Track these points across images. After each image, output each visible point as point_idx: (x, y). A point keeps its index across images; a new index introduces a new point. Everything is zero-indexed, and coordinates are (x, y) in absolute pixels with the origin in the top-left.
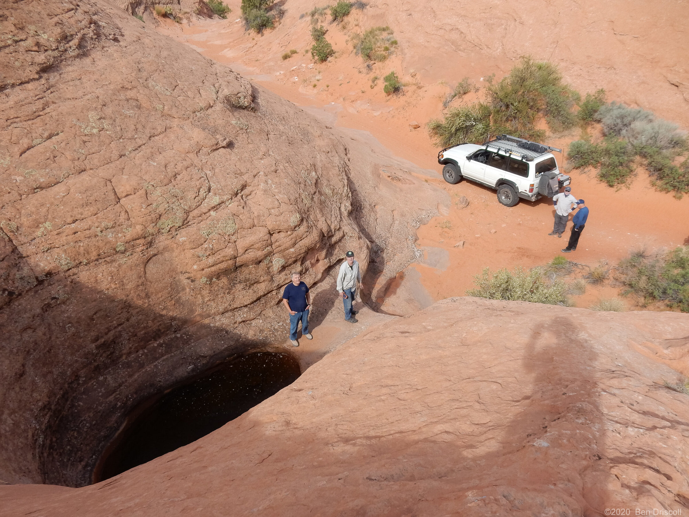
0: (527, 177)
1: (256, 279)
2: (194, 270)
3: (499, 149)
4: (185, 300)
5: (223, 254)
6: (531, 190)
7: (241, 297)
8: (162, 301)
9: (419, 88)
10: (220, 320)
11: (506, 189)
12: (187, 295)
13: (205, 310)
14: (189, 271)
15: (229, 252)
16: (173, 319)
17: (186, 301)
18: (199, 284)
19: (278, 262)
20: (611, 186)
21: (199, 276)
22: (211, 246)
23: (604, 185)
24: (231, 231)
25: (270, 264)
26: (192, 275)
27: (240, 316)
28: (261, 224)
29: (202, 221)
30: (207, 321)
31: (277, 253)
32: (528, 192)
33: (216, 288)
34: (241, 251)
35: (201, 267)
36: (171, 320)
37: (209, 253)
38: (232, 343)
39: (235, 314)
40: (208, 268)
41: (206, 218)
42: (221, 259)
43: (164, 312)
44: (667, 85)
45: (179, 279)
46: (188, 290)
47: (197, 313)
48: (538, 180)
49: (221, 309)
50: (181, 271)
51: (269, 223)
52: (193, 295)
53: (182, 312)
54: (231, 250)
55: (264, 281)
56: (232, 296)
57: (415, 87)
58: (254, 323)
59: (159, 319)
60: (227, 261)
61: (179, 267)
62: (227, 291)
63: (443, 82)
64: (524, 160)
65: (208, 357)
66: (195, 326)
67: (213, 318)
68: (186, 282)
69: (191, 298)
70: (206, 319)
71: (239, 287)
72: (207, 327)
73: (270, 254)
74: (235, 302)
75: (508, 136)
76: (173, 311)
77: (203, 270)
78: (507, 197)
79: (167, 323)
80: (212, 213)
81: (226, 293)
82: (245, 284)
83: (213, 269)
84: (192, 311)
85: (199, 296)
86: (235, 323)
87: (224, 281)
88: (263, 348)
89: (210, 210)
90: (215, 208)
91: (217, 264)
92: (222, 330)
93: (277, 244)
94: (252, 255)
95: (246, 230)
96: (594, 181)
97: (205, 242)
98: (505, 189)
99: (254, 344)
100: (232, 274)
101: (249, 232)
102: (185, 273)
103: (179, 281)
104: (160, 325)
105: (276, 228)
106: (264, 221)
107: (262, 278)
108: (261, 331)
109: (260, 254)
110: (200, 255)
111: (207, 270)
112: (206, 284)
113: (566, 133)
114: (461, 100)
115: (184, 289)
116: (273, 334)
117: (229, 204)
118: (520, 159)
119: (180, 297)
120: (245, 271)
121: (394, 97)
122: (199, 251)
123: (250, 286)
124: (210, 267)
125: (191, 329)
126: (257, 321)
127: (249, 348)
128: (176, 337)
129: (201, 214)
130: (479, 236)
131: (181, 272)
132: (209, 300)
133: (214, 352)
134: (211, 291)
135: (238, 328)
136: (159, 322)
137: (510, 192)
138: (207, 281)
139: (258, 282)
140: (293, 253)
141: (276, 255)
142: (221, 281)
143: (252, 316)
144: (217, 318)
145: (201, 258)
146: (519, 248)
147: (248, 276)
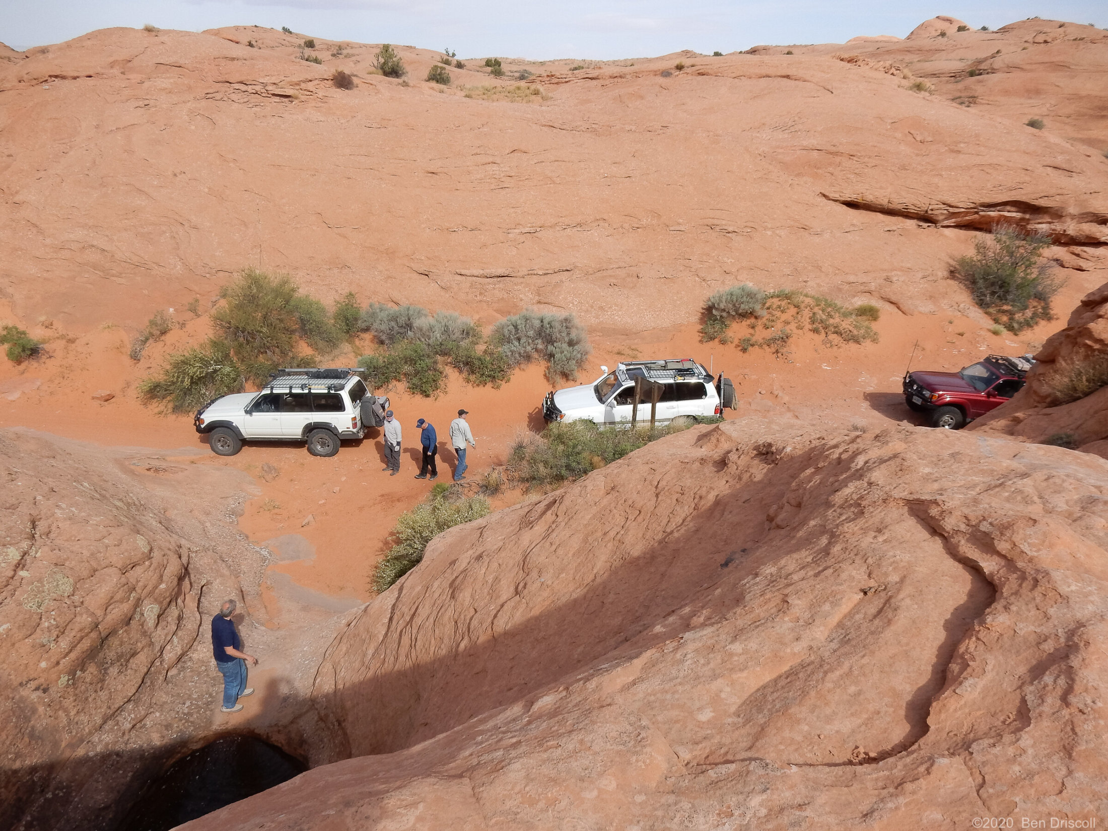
0: (344, 410)
1: (131, 649)
2: (44, 671)
3: (291, 388)
4: (41, 728)
5: (77, 627)
6: (355, 425)
7: (120, 687)
8: (10, 744)
9: (72, 341)
10: (100, 741)
11: (320, 435)
12: (42, 720)
13: (74, 734)
14: (35, 675)
15: (84, 620)
16: (33, 770)
17: (43, 729)
18: (58, 692)
19: (152, 611)
20: (428, 396)
21: (54, 676)
22: (52, 621)
23: (418, 398)
24: (68, 589)
25: (143, 619)
26: (42, 680)
27: (126, 721)
28: (103, 564)
29: (15, 591)
30: (81, 752)
31: (145, 598)
32: (351, 429)
33: (83, 687)
34: (99, 613)
35: (54, 660)
36: (31, 773)
37: (56, 633)
38: (137, 765)
39: (118, 721)
40: (65, 657)
41: (18, 584)
42: (79, 635)
43: (17, 765)
44: (416, 276)
45: (21, 697)
46: (41, 709)
47: (63, 744)
48: (358, 409)
49: (98, 720)
50: (20, 681)
51: (114, 560)
52: (51, 714)
53: (42, 753)
54: (85, 616)
55: (143, 648)
56: (107, 692)
57: (63, 342)
58: (148, 723)
59: (14, 780)
60: (87, 635)
61: (12, 677)
62: (100, 685)
63: (110, 324)
64: (333, 392)
65: (113, 805)
66: (67, 768)
67: (88, 743)
68: (34, 696)
69: (49, 720)
70: (79, 749)
71: (113, 671)
72: (84, 761)
73: (138, 603)
74: (114, 699)
75: (287, 370)
76: (31, 756)
77: (58, 663)
78: (323, 445)
79: (27, 781)
80: (22, 573)
81: (99, 690)
82: (119, 664)
83: (73, 655)
84: (56, 744)
85: (60, 712)
86: (124, 734)
87: (92, 669)
88: (185, 750)
89: (15, 571)
90: (21, 566)
91: (76, 646)
92: (110, 755)
93: (140, 584)
94: (117, 612)
95: (88, 581)
96: (407, 396)
97: (41, 618)
98: (317, 435)
99: (169, 751)
100: (100, 654)
101: (94, 582)
102: (27, 682)
103: (22, 700)
104: (18, 789)
105: (128, 562)
106: (105, 558)
107: (139, 644)
108: (168, 727)
109: (128, 606)
110: (45, 641)
111: (65, 662)
112: (67, 686)
113: (336, 352)
114: (161, 344)
115: (34, 711)
116: (187, 721)
117: (36, 553)
118: (326, 391)
119: (33, 727)
120: (114, 642)
121: (32, 365)
122: (41, 637)
123: (126, 665)
124: (67, 655)
125: (64, 776)
126: (151, 717)
127: (165, 760)
128: (46, 799)
129: (8, 581)
130: (323, 501)
131: (21, 684)
132: (78, 712)
133: (118, 792)
134: (77, 695)
135: (131, 741)
136: (14, 785)
137: (327, 437)
138: (68, 680)
139: (134, 654)
140: (166, 590)
141: (145, 602)
142: (88, 672)
143: (143, 713)
144: (95, 739)
145: (47, 647)
146: (383, 496)
147: (119, 650)
